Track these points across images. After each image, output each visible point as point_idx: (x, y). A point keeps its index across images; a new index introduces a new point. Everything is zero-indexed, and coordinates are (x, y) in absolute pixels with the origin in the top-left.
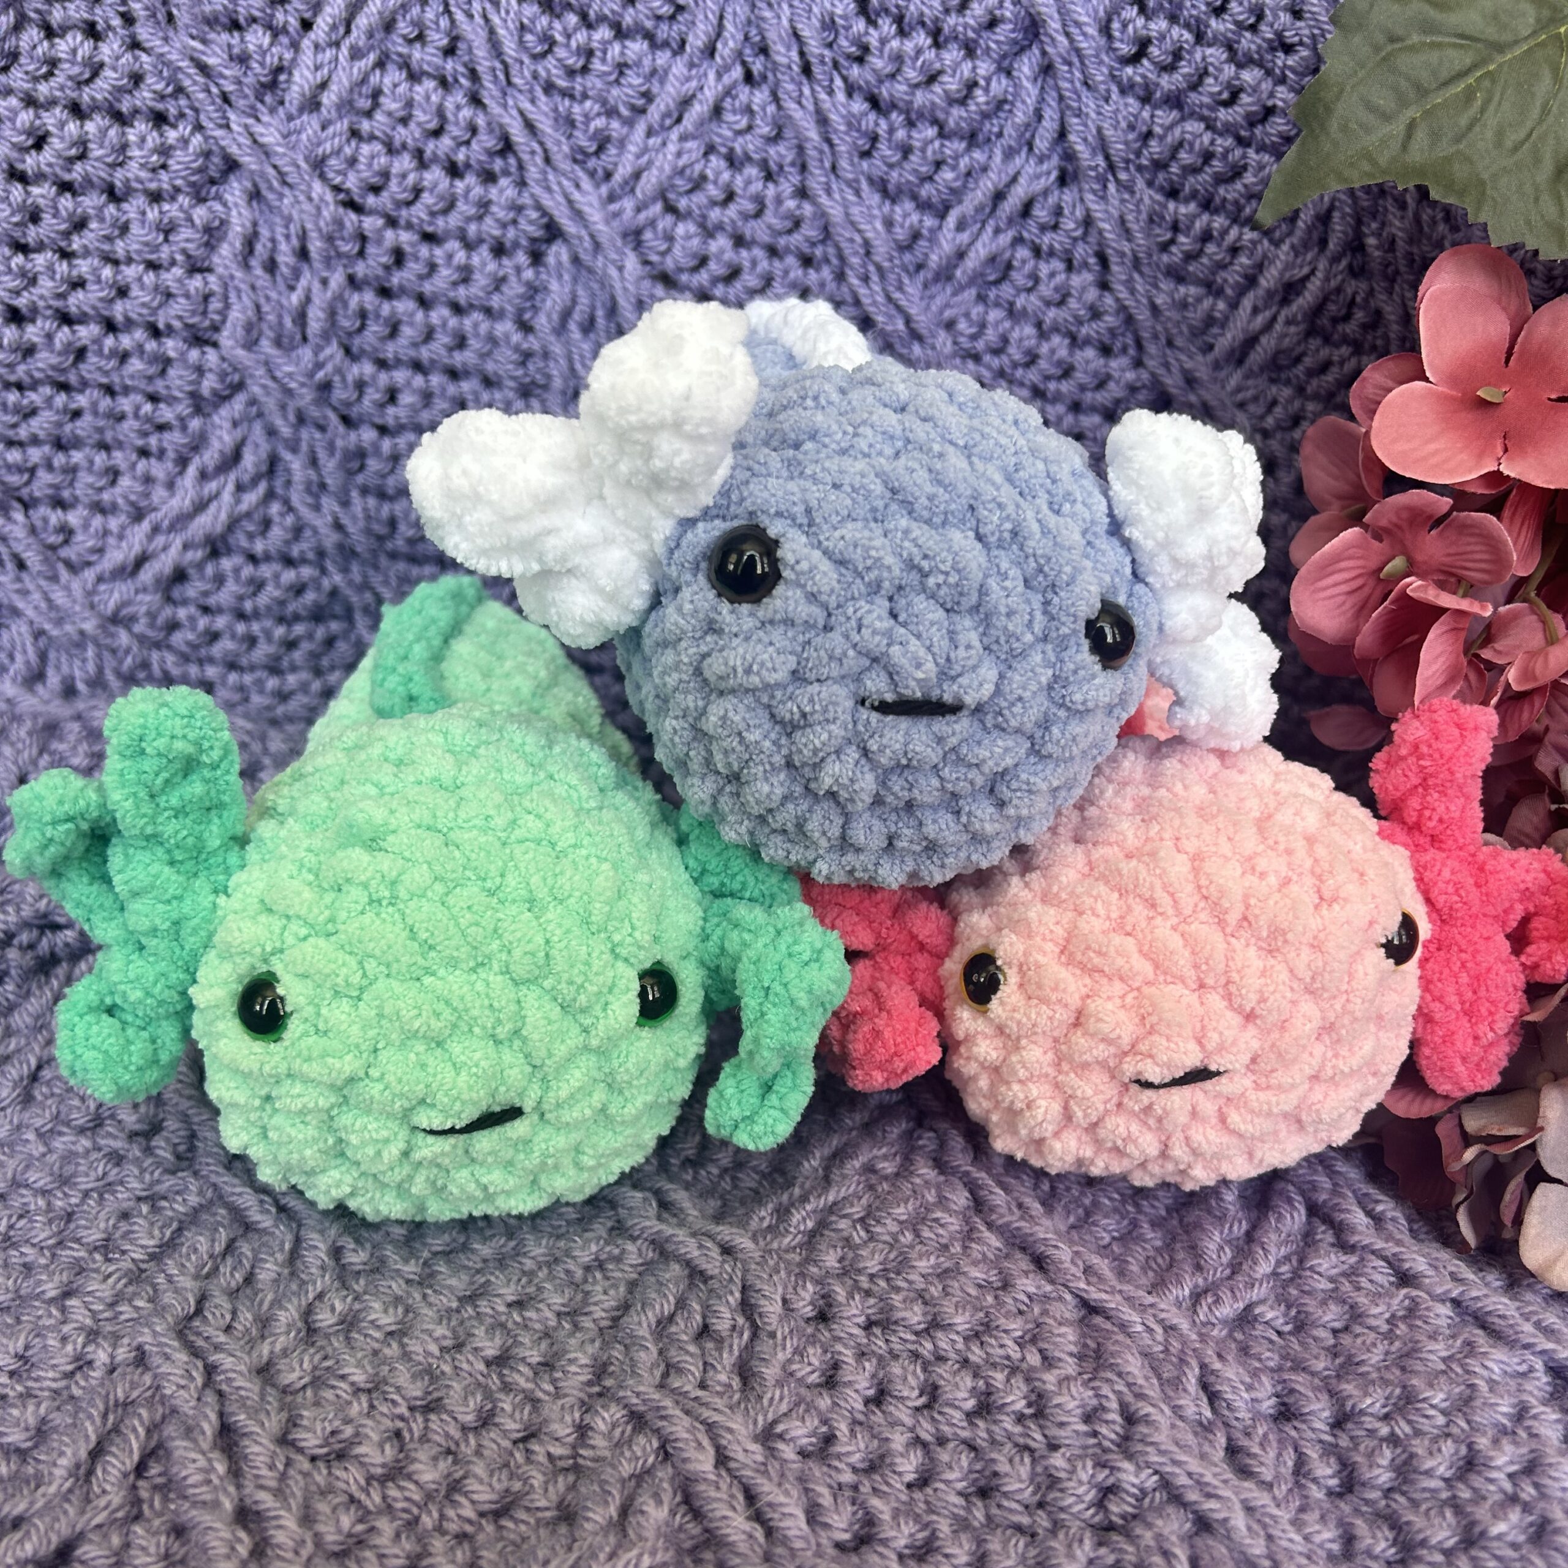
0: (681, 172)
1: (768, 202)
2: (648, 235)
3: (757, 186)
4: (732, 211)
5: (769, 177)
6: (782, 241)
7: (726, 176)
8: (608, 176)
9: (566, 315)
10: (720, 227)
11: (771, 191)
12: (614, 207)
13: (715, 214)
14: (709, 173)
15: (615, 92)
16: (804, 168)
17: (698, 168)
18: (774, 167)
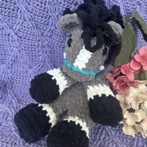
9: (12, 40)
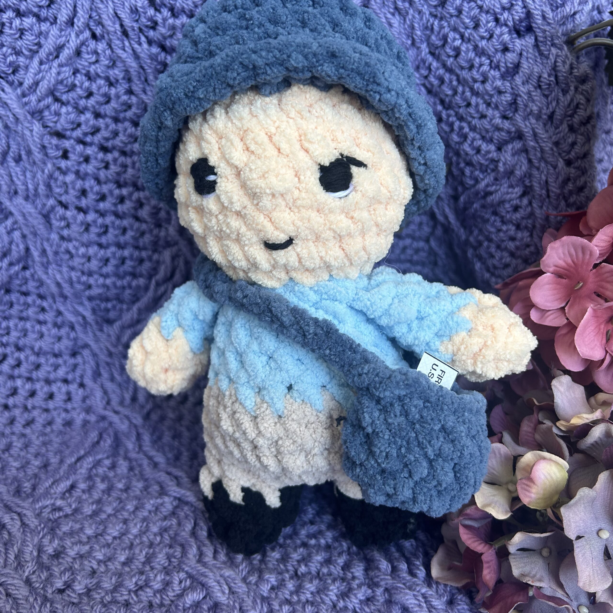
0: (61, 82)
1: (112, 96)
2: (46, 113)
3: (105, 89)
4: (91, 102)
5: (111, 84)
6: (122, 115)
7: (87, 84)
8: (21, 84)
10: (86, 108)
11: (113, 91)
12: (26, 100)
13: (82, 102)
14: (77, 82)
15: (19, 43)
16: (129, 80)
17: (70, 80)
18: (113, 80)
